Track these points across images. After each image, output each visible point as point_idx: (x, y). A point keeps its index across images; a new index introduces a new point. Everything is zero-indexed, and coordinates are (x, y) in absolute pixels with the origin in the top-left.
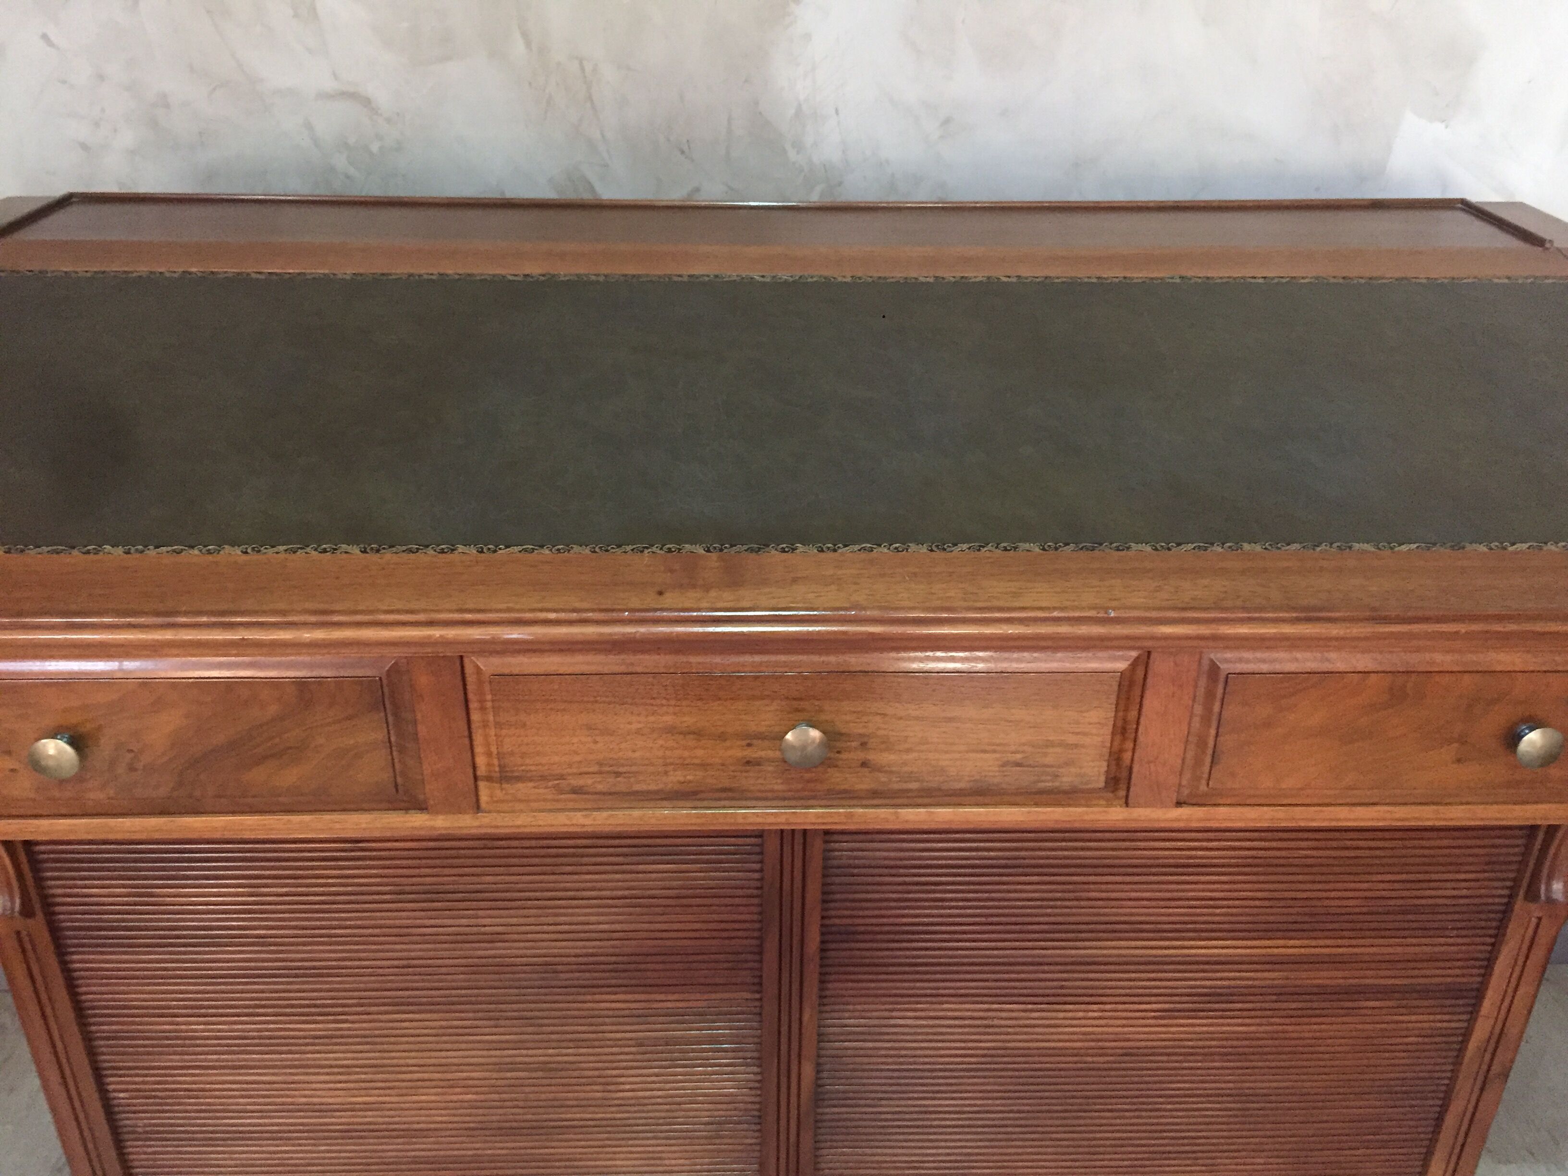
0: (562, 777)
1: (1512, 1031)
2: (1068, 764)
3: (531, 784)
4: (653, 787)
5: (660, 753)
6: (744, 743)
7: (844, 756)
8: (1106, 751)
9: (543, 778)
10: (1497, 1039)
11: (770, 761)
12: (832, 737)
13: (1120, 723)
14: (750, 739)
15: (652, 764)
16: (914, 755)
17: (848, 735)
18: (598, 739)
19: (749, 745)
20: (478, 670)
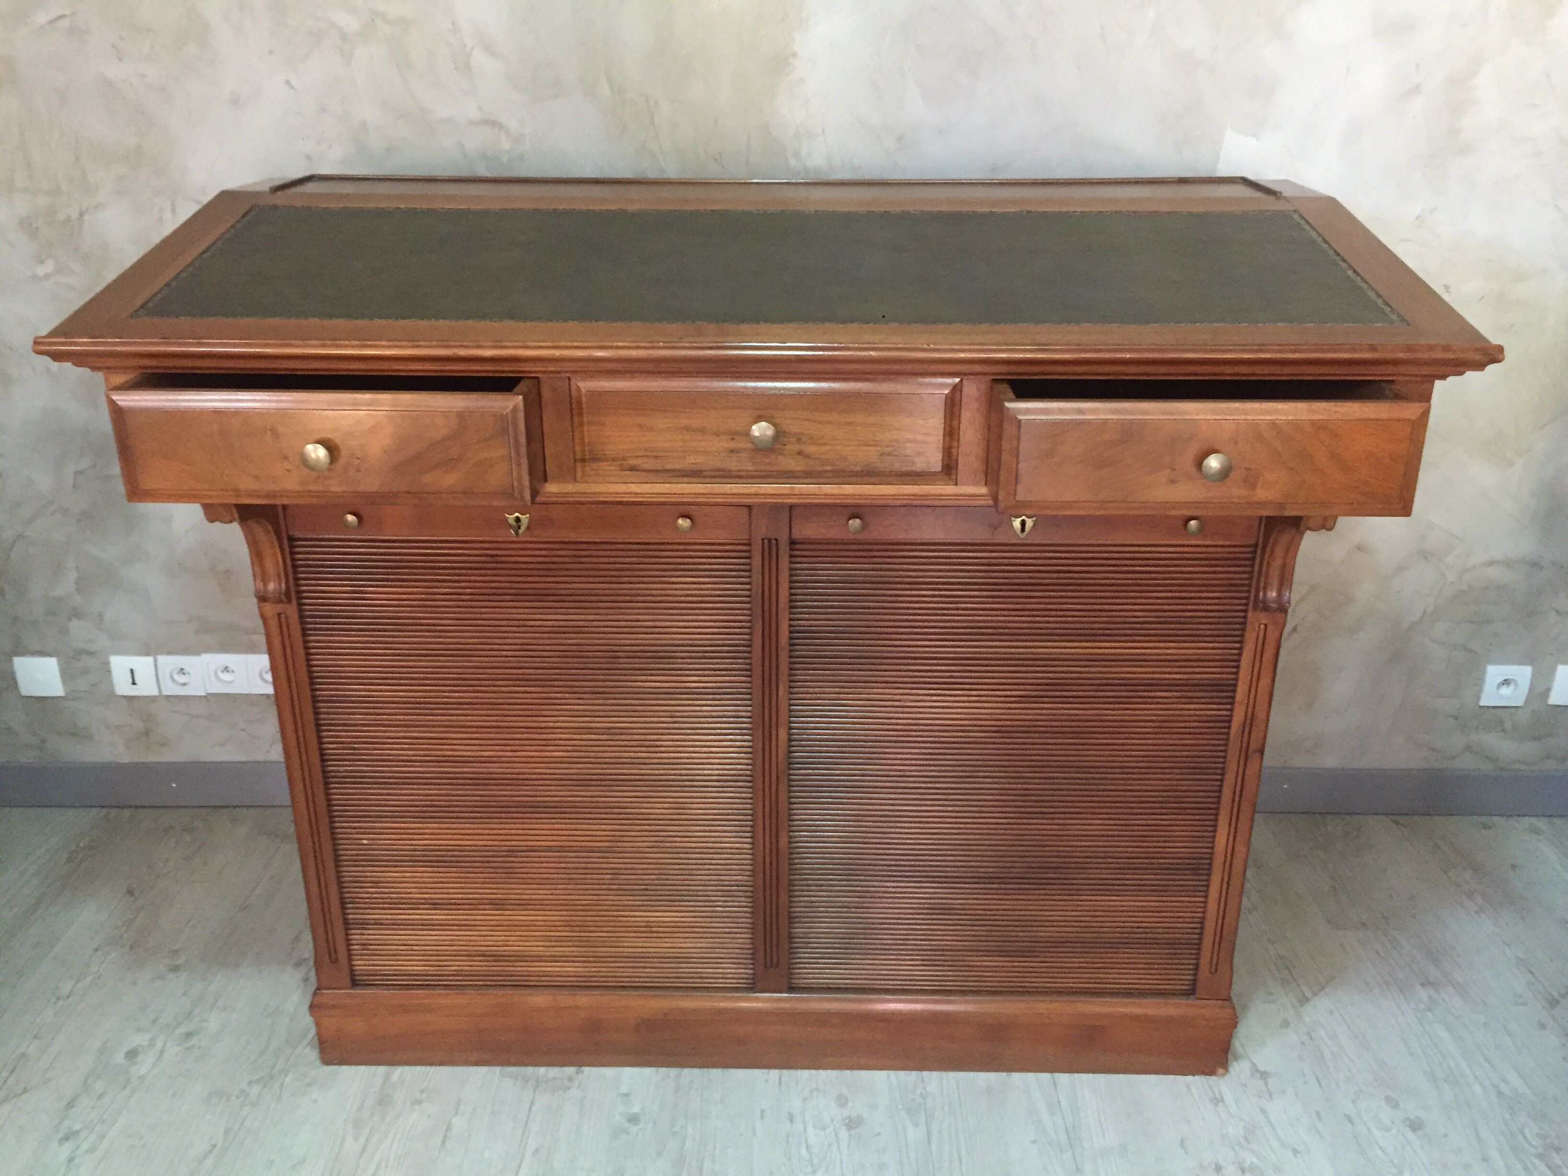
0: (624, 459)
1: (1261, 715)
2: (919, 454)
3: (608, 463)
4: (677, 467)
5: (681, 444)
6: (730, 437)
7: (787, 447)
8: (941, 446)
9: (614, 460)
10: (1250, 721)
11: (745, 450)
12: (780, 434)
13: (948, 429)
14: (733, 435)
15: (677, 451)
16: (829, 447)
17: (789, 433)
18: (646, 433)
19: (733, 439)
20: (579, 389)
